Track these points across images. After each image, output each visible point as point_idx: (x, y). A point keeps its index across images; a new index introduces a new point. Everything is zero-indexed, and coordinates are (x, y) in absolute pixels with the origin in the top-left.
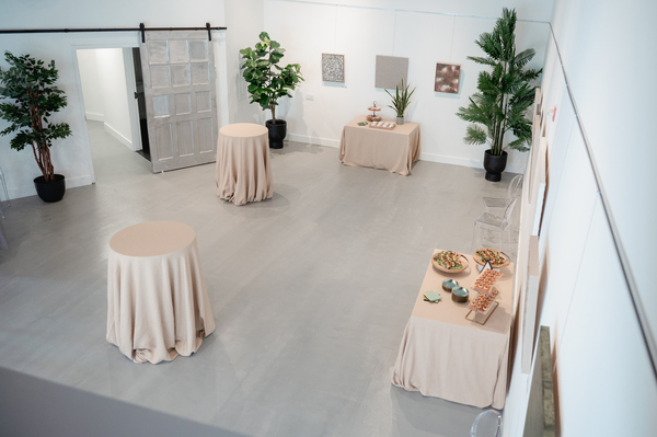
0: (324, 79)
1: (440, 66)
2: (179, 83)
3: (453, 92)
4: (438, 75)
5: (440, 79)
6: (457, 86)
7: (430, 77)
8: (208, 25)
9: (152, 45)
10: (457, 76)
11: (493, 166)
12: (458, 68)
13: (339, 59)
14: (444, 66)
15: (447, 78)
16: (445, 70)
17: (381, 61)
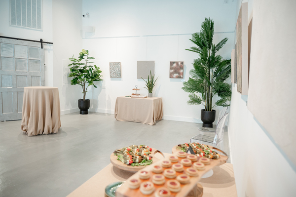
0: (111, 77)
1: (172, 63)
2: (21, 70)
3: (181, 77)
4: (171, 68)
5: (172, 71)
6: (183, 74)
7: (167, 70)
8: (41, 40)
9: (4, 46)
10: (182, 68)
11: (207, 118)
12: (182, 63)
13: (118, 65)
14: (174, 63)
15: (176, 69)
16: (175, 65)
17: (140, 64)
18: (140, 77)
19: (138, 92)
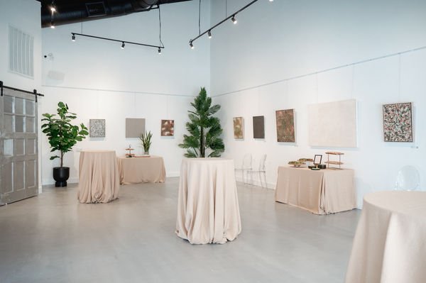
0: (91, 136)
1: (163, 122)
3: (171, 135)
4: (163, 126)
5: (164, 129)
6: (173, 131)
7: (158, 128)
8: (35, 91)
9: (6, 99)
10: (172, 126)
12: (173, 121)
13: (102, 122)
14: (166, 121)
15: (167, 127)
16: (166, 123)
17: (129, 121)
18: (129, 135)
19: (132, 152)
